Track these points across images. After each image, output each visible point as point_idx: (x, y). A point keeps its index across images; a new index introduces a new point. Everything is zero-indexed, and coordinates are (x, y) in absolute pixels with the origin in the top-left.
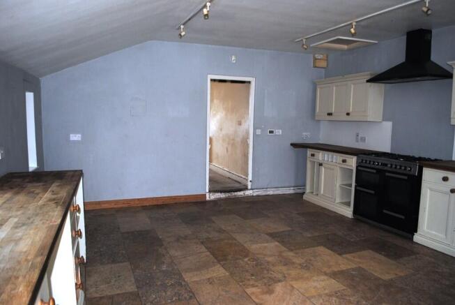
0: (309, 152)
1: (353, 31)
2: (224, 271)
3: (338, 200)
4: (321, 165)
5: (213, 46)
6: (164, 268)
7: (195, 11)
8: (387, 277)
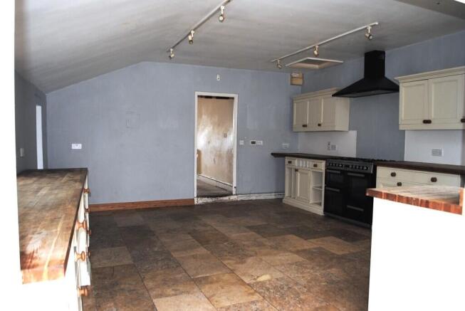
0: (287, 159)
1: (316, 52)
2: (206, 250)
3: (311, 201)
4: (296, 170)
5: (200, 66)
6: (156, 249)
7: (183, 37)
8: (340, 253)
